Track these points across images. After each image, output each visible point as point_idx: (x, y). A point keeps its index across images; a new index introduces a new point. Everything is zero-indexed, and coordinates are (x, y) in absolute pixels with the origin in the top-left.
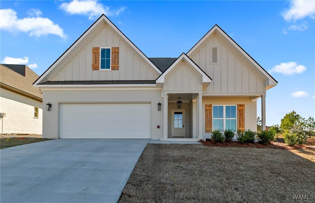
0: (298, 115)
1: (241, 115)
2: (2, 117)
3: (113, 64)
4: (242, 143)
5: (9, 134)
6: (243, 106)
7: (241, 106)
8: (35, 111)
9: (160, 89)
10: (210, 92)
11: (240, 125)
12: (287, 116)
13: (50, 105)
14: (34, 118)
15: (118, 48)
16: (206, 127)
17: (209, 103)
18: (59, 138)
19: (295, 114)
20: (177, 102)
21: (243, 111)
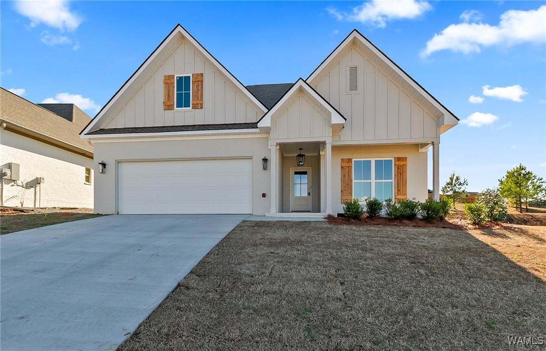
0: (529, 173)
1: (401, 174)
2: (40, 183)
3: (194, 100)
4: (392, 219)
5: (49, 208)
6: (404, 159)
7: (402, 159)
8: (86, 174)
9: (265, 136)
10: (347, 139)
11: (399, 190)
12: (510, 175)
13: (104, 165)
14: (85, 184)
15: (202, 74)
16: (342, 196)
17: (346, 156)
18: (118, 214)
19: (523, 172)
20: (297, 156)
21: (404, 169)
